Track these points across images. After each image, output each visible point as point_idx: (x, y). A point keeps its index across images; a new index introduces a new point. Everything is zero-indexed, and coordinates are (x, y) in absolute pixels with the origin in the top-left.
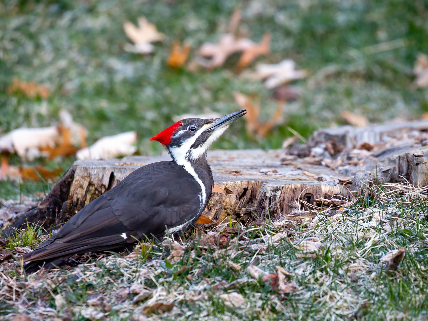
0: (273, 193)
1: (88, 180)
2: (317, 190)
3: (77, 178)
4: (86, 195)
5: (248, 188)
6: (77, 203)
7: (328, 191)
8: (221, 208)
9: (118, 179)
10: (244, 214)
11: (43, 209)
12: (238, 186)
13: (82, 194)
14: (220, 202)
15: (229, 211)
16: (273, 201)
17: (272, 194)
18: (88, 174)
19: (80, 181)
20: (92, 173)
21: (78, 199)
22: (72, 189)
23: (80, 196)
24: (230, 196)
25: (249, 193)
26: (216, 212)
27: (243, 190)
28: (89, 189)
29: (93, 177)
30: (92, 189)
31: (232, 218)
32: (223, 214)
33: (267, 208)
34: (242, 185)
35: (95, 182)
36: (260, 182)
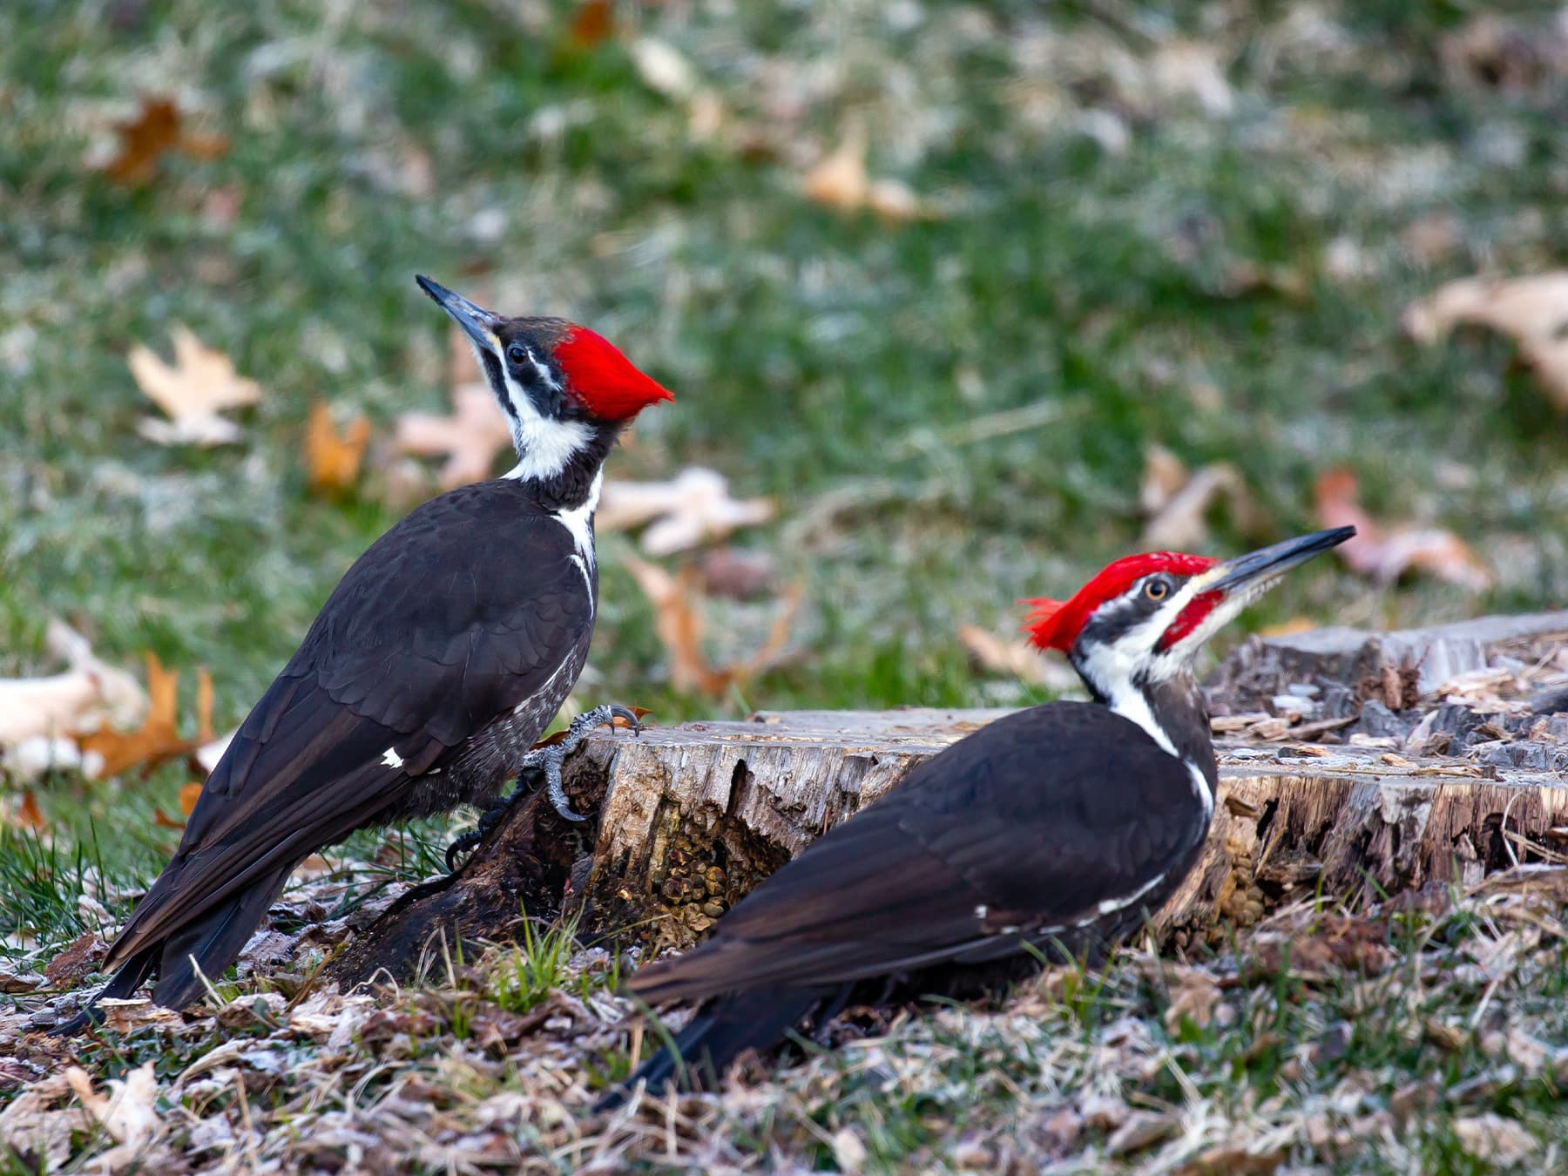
0: (1404, 812)
1: (659, 789)
2: (1525, 806)
3: (624, 782)
4: (652, 837)
5: (1277, 800)
6: (624, 866)
7: (1561, 806)
8: (1223, 863)
9: (763, 783)
10: (1295, 884)
11: (486, 888)
12: (1253, 794)
13: (639, 835)
14: (1219, 842)
15: (1245, 875)
16: (1405, 838)
17: (1400, 815)
18: (658, 767)
19: (632, 793)
20: (675, 764)
21: (627, 852)
22: (608, 818)
23: (632, 841)
24: (1241, 825)
25: (1282, 815)
26: (1207, 875)
27: (1266, 806)
28: (662, 816)
29: (676, 778)
30: (672, 816)
31: (1250, 898)
32: (1227, 884)
33: (1389, 862)
34: (1261, 791)
35: (682, 793)
36: (1315, 783)
